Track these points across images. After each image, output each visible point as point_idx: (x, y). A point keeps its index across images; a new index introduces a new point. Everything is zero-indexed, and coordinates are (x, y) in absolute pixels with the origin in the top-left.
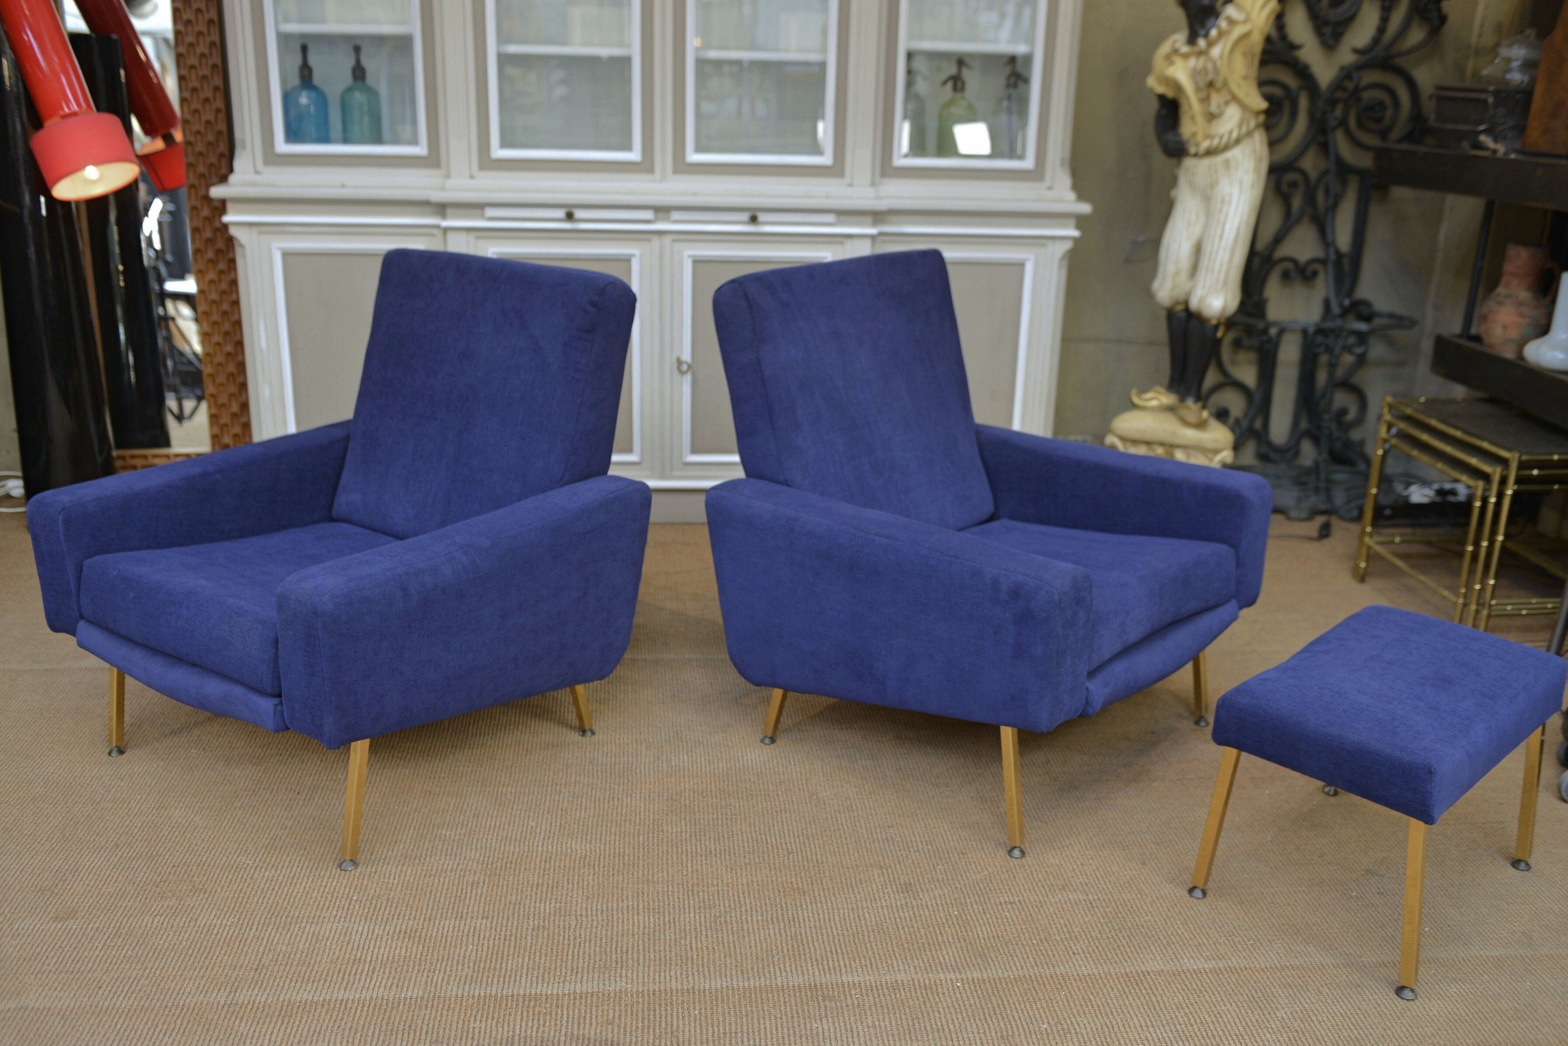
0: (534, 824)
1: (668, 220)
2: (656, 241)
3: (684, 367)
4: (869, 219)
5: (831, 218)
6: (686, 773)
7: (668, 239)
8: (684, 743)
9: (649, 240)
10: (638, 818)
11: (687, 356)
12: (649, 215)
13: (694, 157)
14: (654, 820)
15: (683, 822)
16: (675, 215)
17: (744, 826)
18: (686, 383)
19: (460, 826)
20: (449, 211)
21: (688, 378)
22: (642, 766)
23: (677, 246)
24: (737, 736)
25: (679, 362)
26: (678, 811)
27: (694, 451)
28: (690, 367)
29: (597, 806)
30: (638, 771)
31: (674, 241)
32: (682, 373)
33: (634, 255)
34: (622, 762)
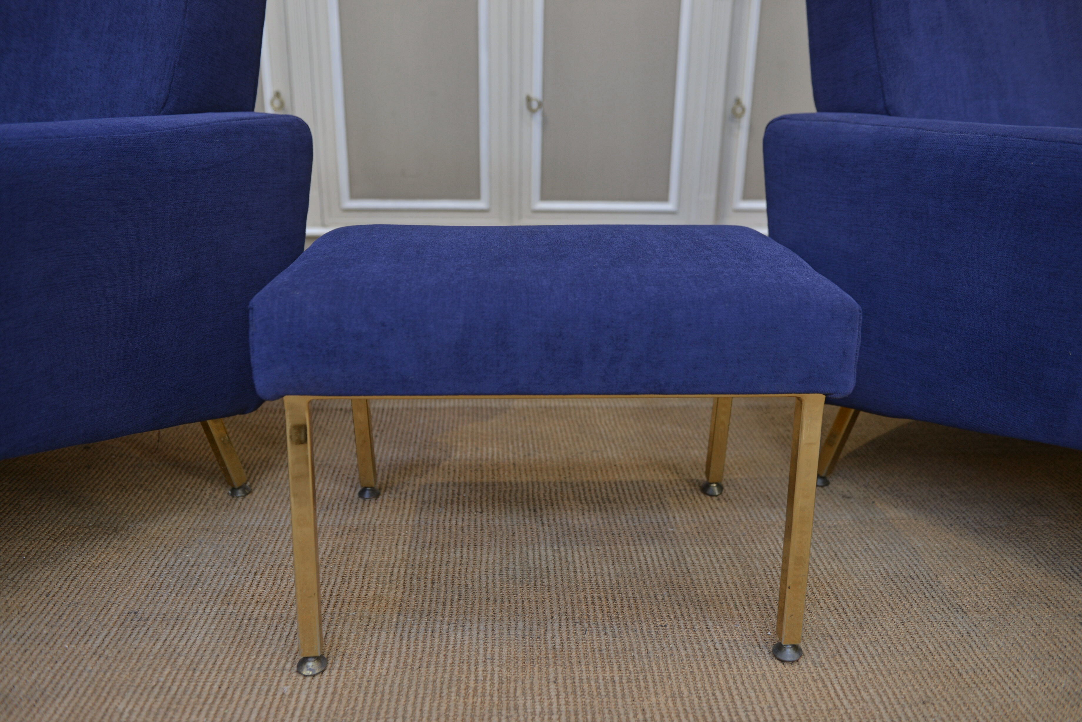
0: (287, 690)
3: (535, 105)
6: (553, 582)
8: (546, 527)
10: (472, 677)
11: (537, 93)
14: (501, 682)
15: (552, 686)
17: (662, 699)
18: (537, 121)
19: (157, 690)
21: (538, 117)
22: (483, 568)
24: (623, 517)
25: (529, 99)
26: (544, 661)
27: (544, 197)
28: (540, 105)
29: (404, 649)
30: (476, 577)
32: (532, 111)
34: (452, 560)
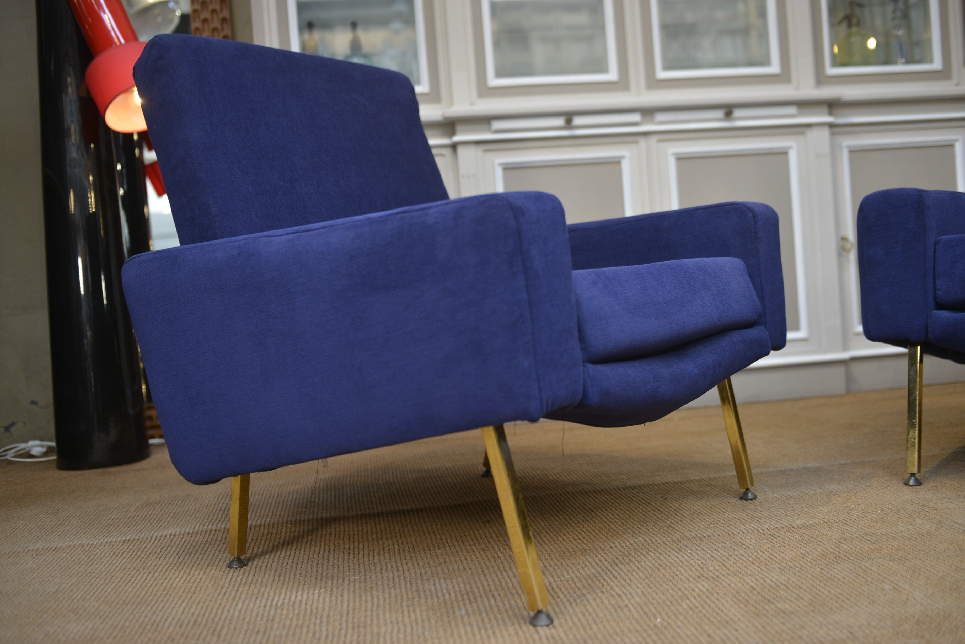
1: (652, 122)
2: (643, 142)
4: (825, 109)
5: (793, 110)
7: (653, 139)
9: (636, 142)
12: (636, 117)
13: (662, 74)
16: (660, 117)
20: (459, 128)
23: (663, 145)
31: (660, 141)
33: (623, 157)
